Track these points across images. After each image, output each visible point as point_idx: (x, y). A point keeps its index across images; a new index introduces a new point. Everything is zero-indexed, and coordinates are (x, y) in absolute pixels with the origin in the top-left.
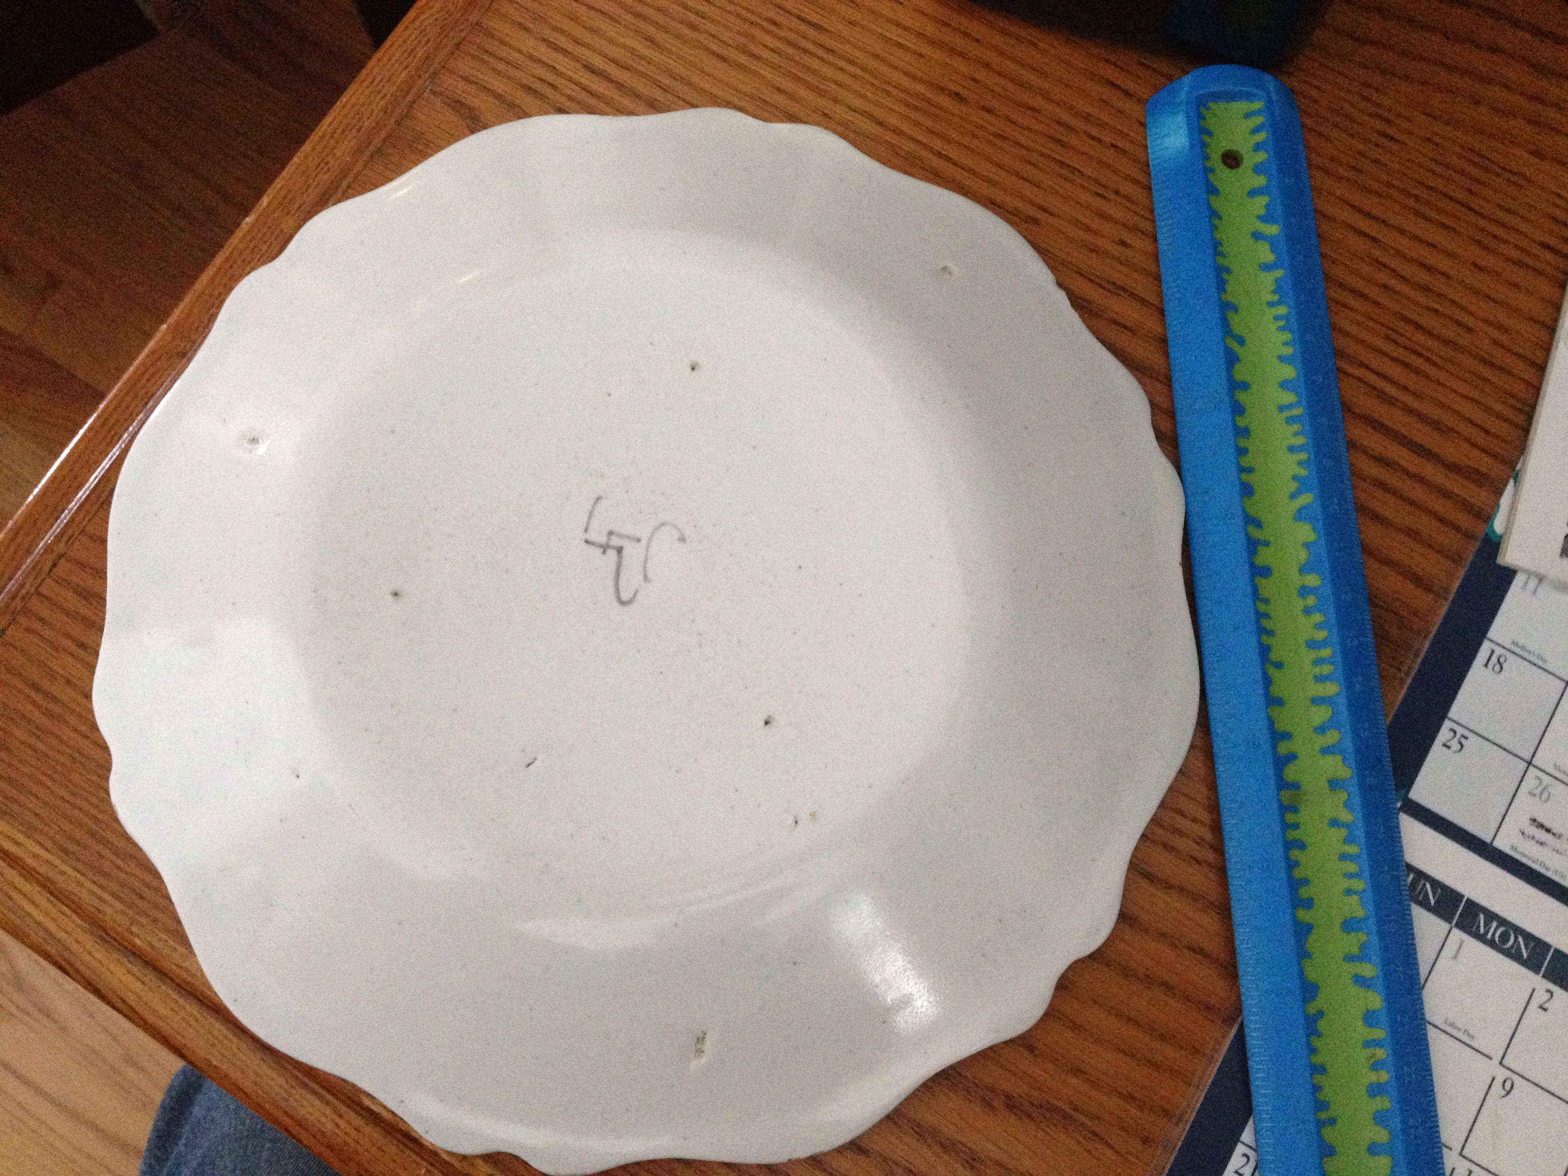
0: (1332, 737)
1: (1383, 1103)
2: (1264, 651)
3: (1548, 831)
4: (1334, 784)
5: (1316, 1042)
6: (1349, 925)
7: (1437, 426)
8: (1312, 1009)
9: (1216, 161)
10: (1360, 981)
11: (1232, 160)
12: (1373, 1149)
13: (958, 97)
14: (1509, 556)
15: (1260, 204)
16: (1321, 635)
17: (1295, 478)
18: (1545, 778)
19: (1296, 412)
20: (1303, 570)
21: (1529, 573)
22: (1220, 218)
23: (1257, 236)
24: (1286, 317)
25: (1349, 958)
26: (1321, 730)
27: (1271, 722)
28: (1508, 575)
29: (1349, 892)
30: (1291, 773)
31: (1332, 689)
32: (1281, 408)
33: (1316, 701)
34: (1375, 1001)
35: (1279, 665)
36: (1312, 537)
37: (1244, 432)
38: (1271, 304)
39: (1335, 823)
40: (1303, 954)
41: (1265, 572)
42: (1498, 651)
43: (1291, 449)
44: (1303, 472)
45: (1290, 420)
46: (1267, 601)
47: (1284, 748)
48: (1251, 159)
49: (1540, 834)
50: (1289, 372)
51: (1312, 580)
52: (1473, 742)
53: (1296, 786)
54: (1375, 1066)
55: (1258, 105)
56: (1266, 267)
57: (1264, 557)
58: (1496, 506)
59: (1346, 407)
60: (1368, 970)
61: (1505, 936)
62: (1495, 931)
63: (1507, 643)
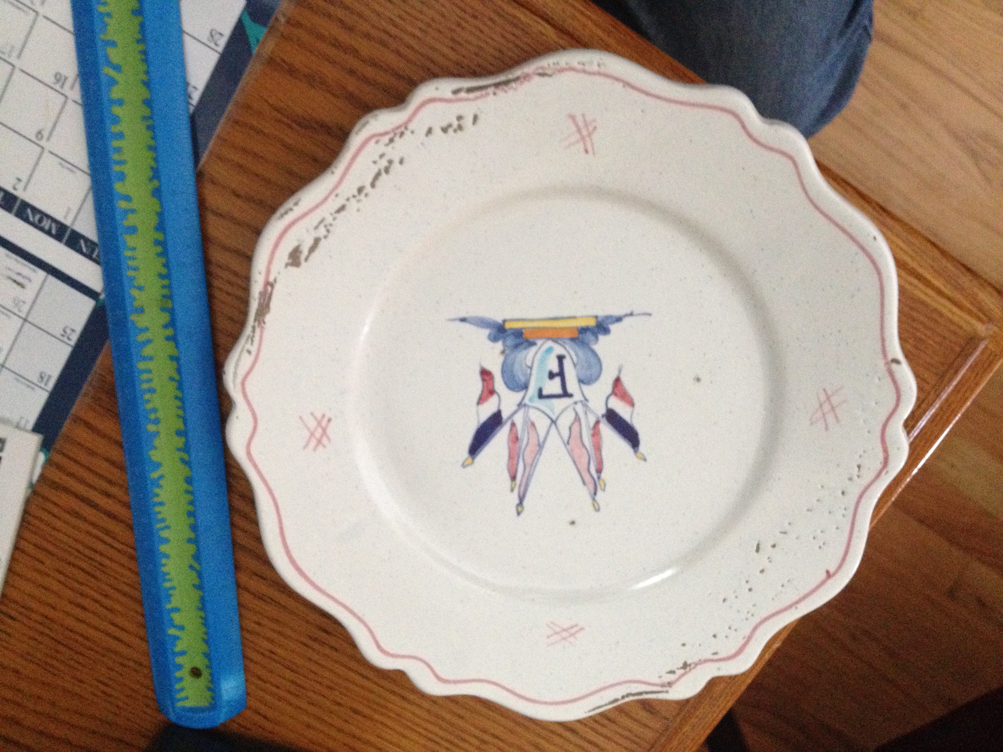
0: (141, 338)
1: (115, 129)
2: (180, 388)
3: (15, 281)
4: (141, 310)
5: (153, 164)
6: (133, 230)
7: (77, 515)
8: (155, 183)
9: (206, 673)
10: (128, 198)
11: (196, 673)
12: (120, 102)
13: (356, 712)
14: (35, 440)
15: (179, 647)
16: (147, 396)
17: (160, 486)
18: (16, 311)
19: (158, 526)
20: (157, 434)
21: (25, 430)
22: (203, 639)
23: (182, 628)
24: (165, 580)
25: (133, 211)
26: (149, 341)
27: (177, 347)
28: (37, 429)
29: (134, 249)
30: (166, 317)
31: (141, 365)
32: (167, 527)
33: (151, 358)
34: (118, 187)
35: (172, 379)
36: (152, 453)
37: (191, 514)
38: (174, 588)
39: (140, 288)
40: (160, 215)
41: (179, 433)
42: (42, 385)
43: (161, 504)
44: (157, 490)
45: (163, 520)
46: (179, 416)
48: (184, 673)
49: (19, 279)
50: (163, 548)
51: (151, 428)
52: (58, 332)
53: (163, 309)
54: (118, 150)
55: (179, 704)
56: (177, 610)
57: (180, 442)
58: (44, 468)
59: (131, 527)
60: (122, 205)
61: (40, 221)
62: (46, 224)
63: (37, 388)
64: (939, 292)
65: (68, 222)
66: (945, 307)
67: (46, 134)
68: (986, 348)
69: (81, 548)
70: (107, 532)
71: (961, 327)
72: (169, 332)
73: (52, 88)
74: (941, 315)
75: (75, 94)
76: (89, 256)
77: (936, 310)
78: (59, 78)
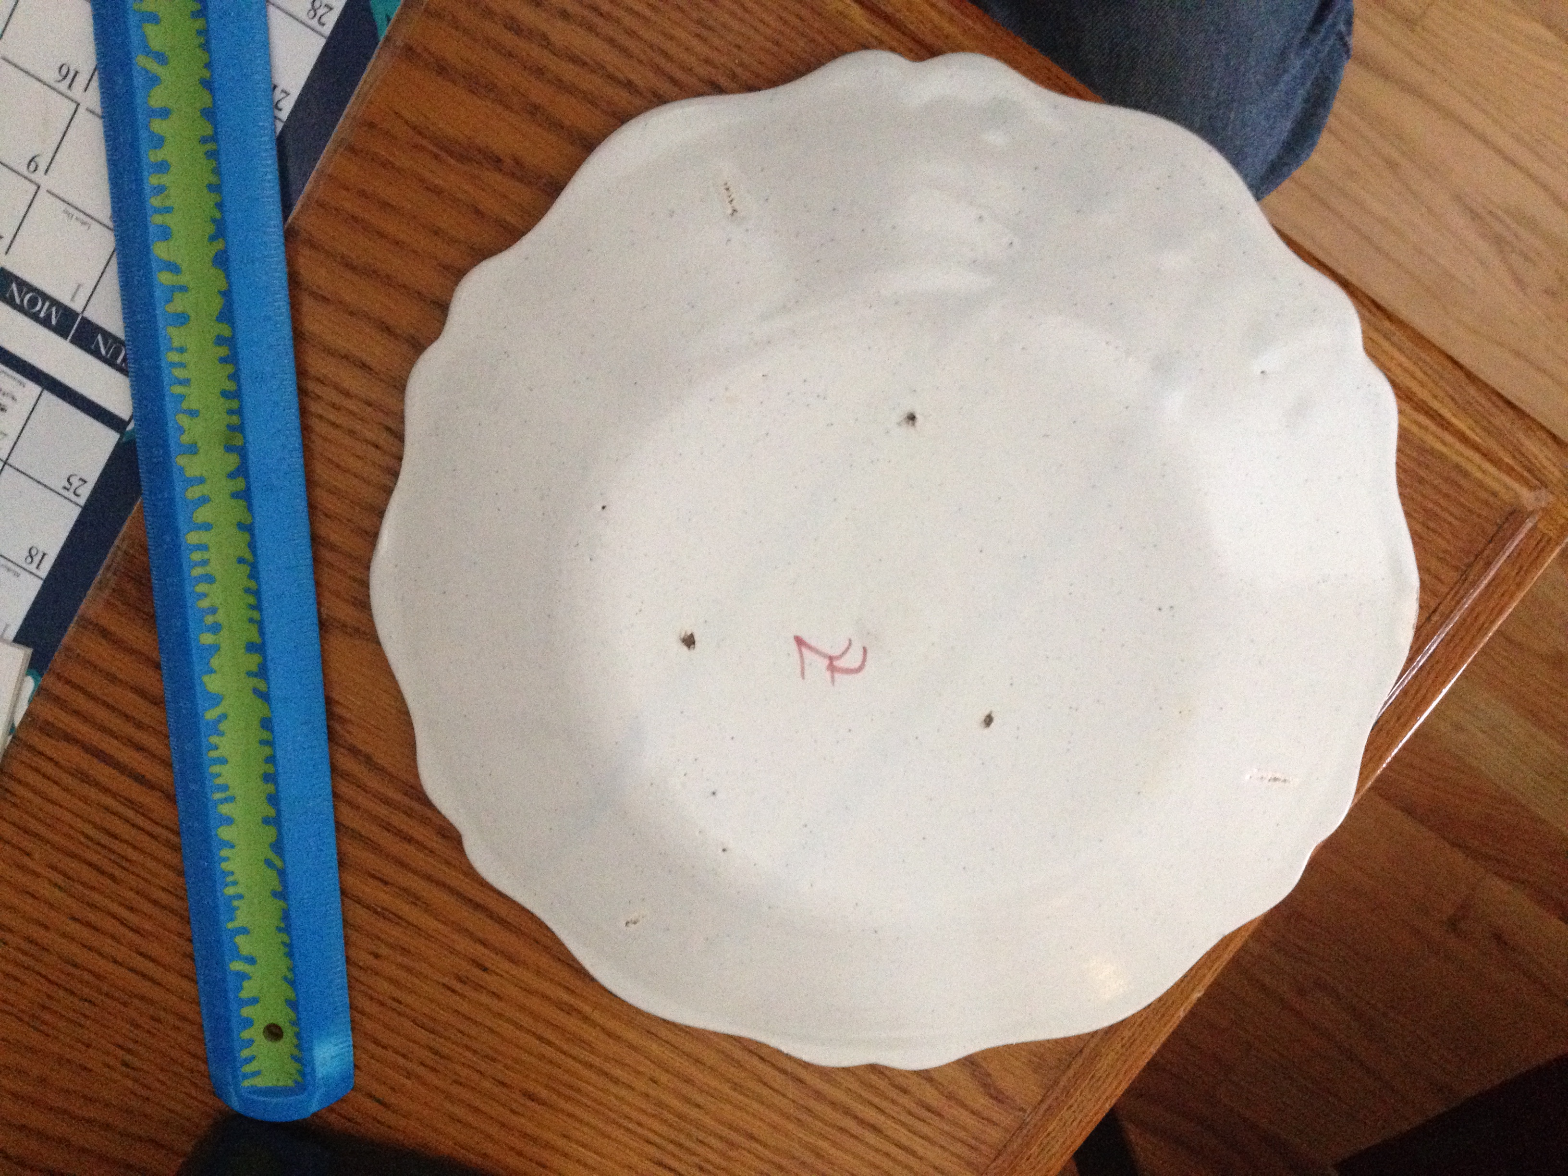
0: (193, 493)
1: (154, 156)
2: (254, 574)
4: (192, 449)
5: (216, 213)
6: (182, 319)
8: (219, 245)
9: (289, 1033)
10: (173, 268)
11: (274, 1032)
12: (165, 113)
13: (531, 1097)
14: (20, 655)
15: (248, 990)
16: (201, 588)
17: (221, 734)
19: (218, 796)
20: (215, 648)
21: (3, 640)
22: (285, 978)
23: (251, 960)
24: (226, 884)
25: (183, 289)
26: (204, 500)
27: (250, 507)
28: (21, 639)
29: (182, 350)
30: (233, 460)
31: (193, 538)
32: (231, 799)
33: (207, 527)
34: (160, 250)
35: (241, 560)
36: (206, 679)
37: (268, 778)
38: (240, 897)
39: (193, 413)
40: (226, 294)
41: (251, 648)
42: (33, 567)
43: (223, 761)
44: (214, 739)
45: (225, 788)
46: (251, 620)
47: (239, 484)
48: (255, 1033)
50: (225, 833)
51: (207, 639)
52: (59, 484)
53: (229, 449)
54: (160, 189)
55: (246, 1083)
56: (244, 931)
57: (253, 661)
58: (32, 700)
59: (171, 798)
60: (165, 278)
61: (33, 302)
62: (42, 308)
63: (24, 575)
64: (1464, 439)
65: (77, 306)
66: (1472, 462)
67: (42, 163)
68: (1534, 528)
70: (134, 806)
71: (1495, 494)
73: (54, 89)
74: (1466, 474)
75: (92, 98)
76: (110, 362)
77: (1457, 467)
78: (68, 74)
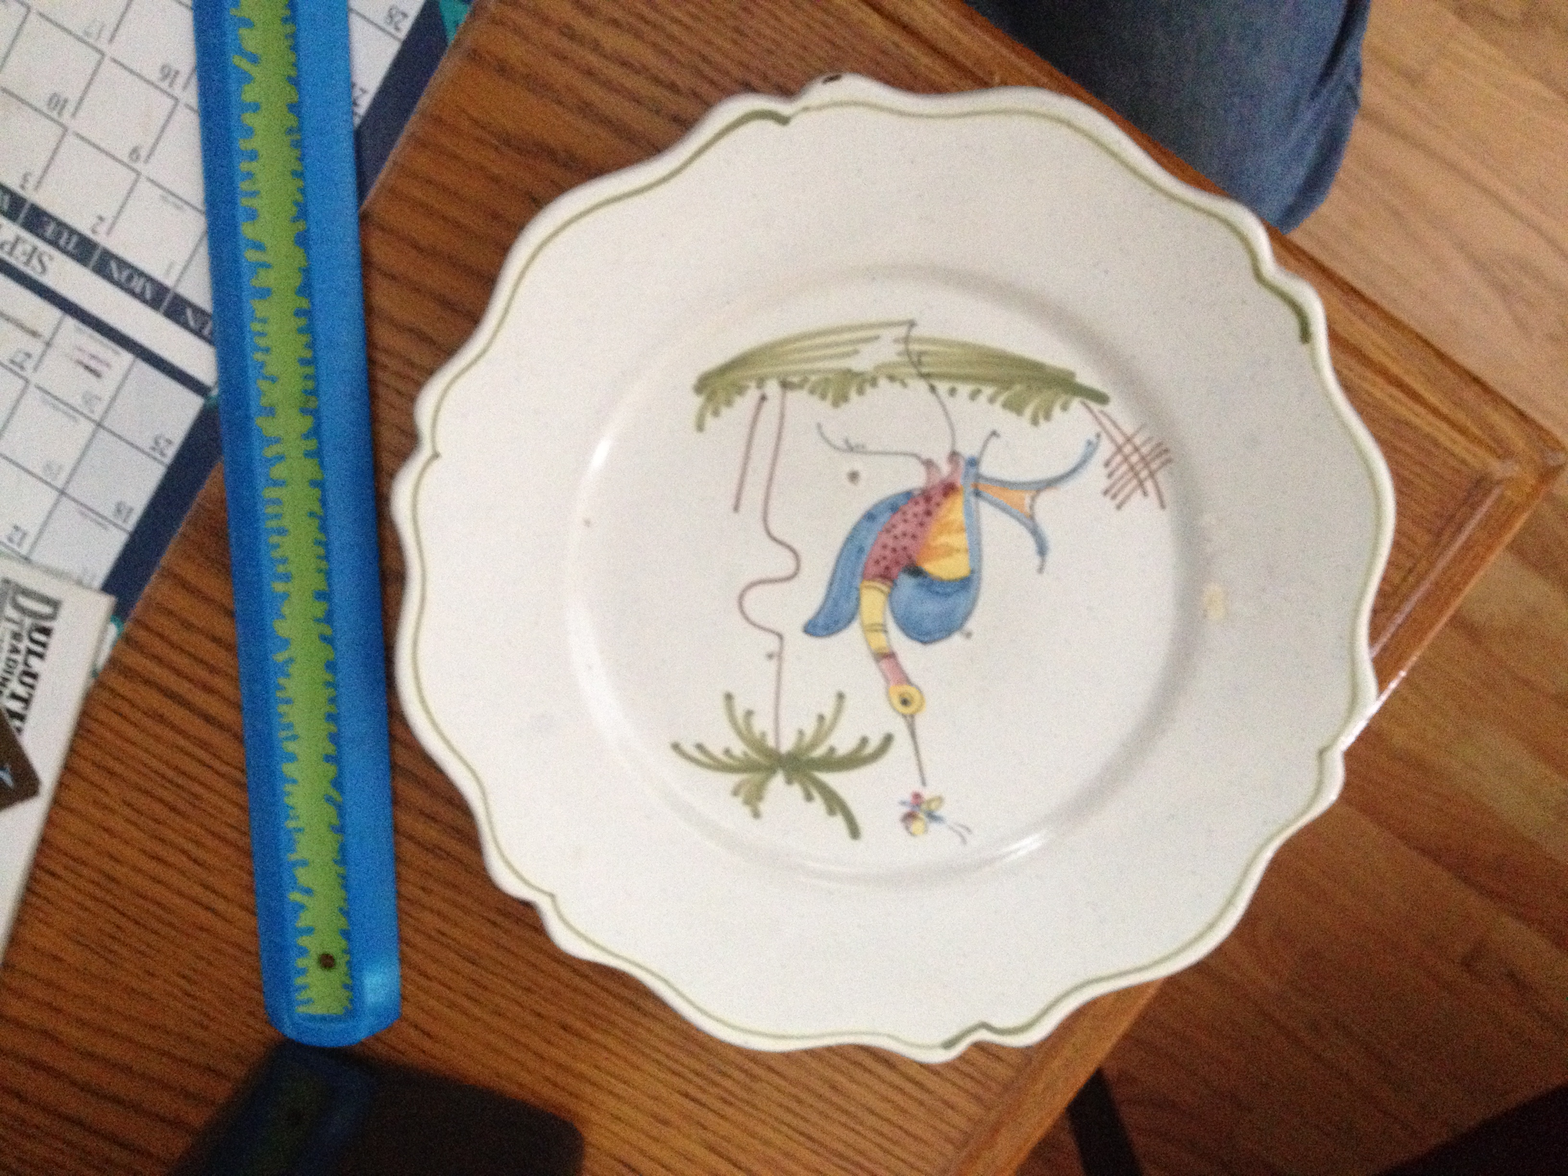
0: (270, 452)
1: (245, 145)
2: (323, 528)
3: (87, 367)
4: (271, 411)
5: (299, 197)
6: (265, 293)
7: (161, 719)
8: (301, 226)
9: (341, 961)
10: (259, 246)
11: (327, 962)
12: (256, 107)
14: (105, 602)
15: (304, 920)
16: (275, 539)
17: (288, 675)
18: (86, 412)
19: (283, 734)
20: (286, 596)
21: (89, 587)
22: (341, 910)
23: (308, 891)
25: (267, 266)
26: (281, 458)
27: (322, 465)
28: (108, 587)
29: (264, 321)
30: (308, 422)
31: (270, 493)
32: (295, 738)
33: (282, 483)
34: (248, 230)
36: (277, 624)
37: (331, 717)
38: (300, 830)
39: (273, 380)
40: (306, 271)
41: (321, 596)
42: (120, 522)
43: (288, 701)
45: (290, 726)
46: (320, 571)
48: (309, 962)
49: (93, 364)
50: (289, 769)
51: (279, 587)
52: (146, 443)
53: (304, 411)
54: (250, 175)
55: (301, 1010)
56: (304, 863)
57: (319, 609)
58: (115, 646)
60: (251, 255)
61: (130, 278)
62: (137, 284)
63: (111, 527)
65: (169, 282)
66: (1444, 434)
67: (143, 153)
68: (1502, 497)
69: (163, 769)
70: (204, 745)
71: (1463, 462)
72: (312, 444)
73: (157, 87)
74: (1436, 444)
75: (190, 96)
76: (198, 333)
77: (1427, 436)
78: (168, 73)
